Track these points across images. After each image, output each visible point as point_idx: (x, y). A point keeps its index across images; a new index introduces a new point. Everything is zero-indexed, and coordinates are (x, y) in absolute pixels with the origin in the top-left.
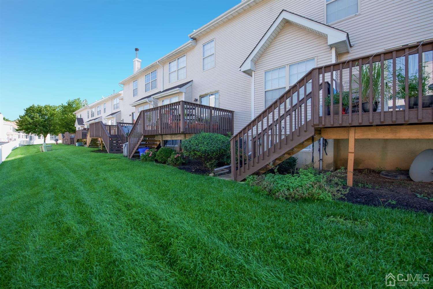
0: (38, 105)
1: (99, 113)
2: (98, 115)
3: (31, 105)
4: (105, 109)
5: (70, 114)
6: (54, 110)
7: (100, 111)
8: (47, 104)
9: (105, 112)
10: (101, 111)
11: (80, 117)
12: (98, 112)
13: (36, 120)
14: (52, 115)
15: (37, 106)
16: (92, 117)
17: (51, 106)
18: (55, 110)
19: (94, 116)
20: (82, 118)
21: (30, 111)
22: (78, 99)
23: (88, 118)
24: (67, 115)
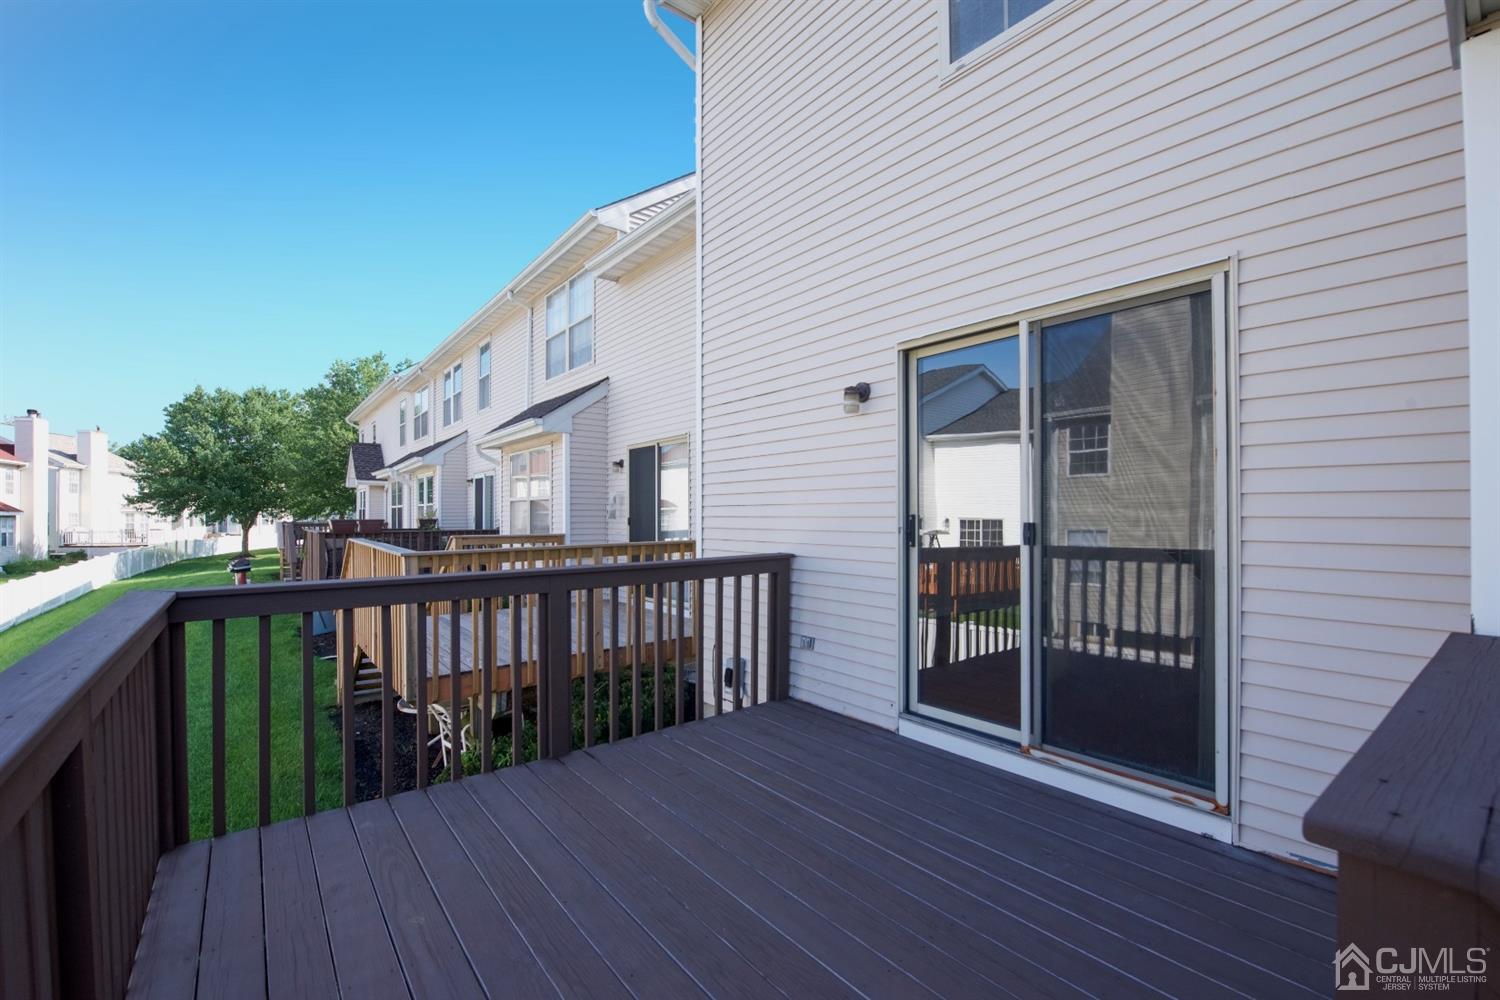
0: (219, 391)
1: (452, 409)
2: (447, 422)
3: (191, 391)
4: (484, 383)
5: (336, 426)
6: (280, 410)
7: (458, 397)
8: (257, 385)
9: (484, 401)
10: (465, 401)
11: (371, 442)
12: (447, 403)
13: (202, 453)
14: (273, 431)
15: (213, 394)
16: (417, 437)
17: (270, 390)
18: (287, 408)
19: (425, 432)
20: (377, 442)
21: (184, 414)
22: (377, 358)
23: (403, 442)
24: (325, 429)
